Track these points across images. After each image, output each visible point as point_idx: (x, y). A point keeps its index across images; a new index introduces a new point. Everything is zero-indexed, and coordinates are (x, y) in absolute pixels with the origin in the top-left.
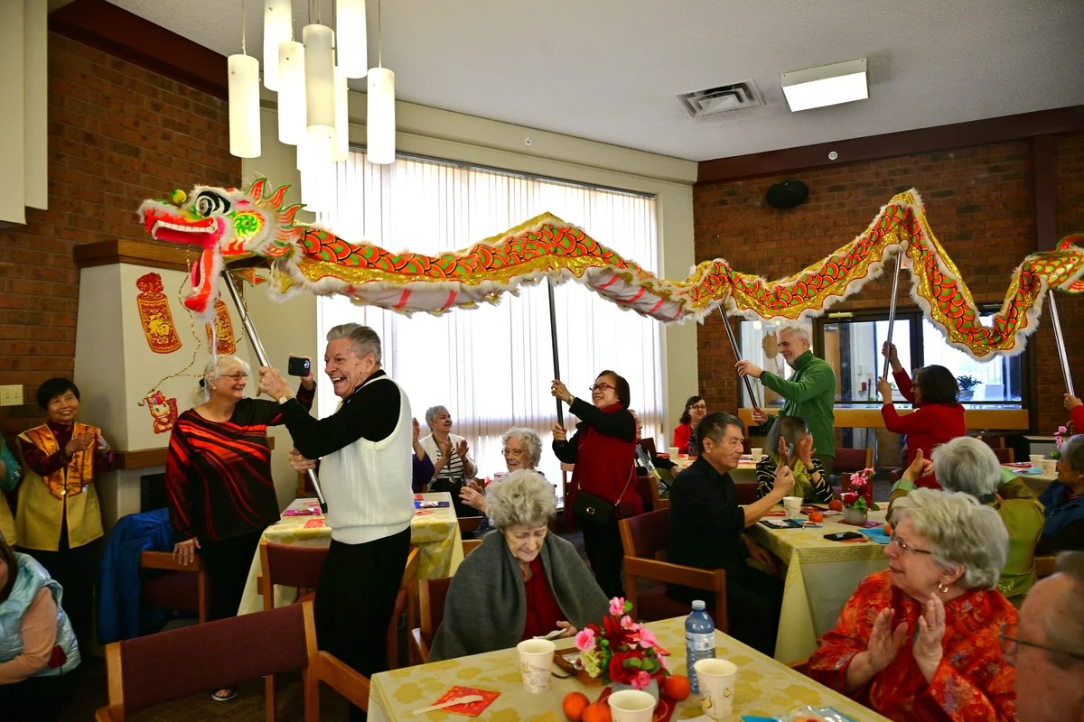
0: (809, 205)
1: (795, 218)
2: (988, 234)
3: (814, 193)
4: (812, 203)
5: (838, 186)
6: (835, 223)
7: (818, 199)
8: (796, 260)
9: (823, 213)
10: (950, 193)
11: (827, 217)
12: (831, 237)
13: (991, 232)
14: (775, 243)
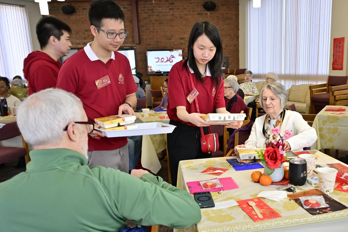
3: (78, 10)
4: (78, 13)
5: (85, 8)
6: (85, 20)
7: (79, 12)
8: (75, 31)
9: (81, 16)
11: (82, 18)
12: (84, 24)
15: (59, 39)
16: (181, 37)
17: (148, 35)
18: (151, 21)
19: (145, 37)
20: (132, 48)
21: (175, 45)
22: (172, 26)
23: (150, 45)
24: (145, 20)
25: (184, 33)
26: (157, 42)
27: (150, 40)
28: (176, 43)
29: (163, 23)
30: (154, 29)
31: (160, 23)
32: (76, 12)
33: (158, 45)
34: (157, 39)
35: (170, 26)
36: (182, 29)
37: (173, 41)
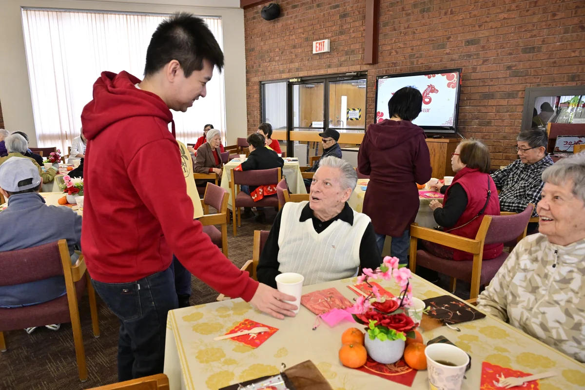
0: (284, 17)
1: (280, 24)
2: (351, 31)
3: (286, 10)
5: (295, 5)
7: (287, 14)
9: (289, 22)
10: (337, 6)
11: (291, 24)
13: (353, 29)
14: (272, 40)
15: (187, 74)
16: (469, 37)
17: (395, 42)
18: (403, 9)
19: (389, 48)
20: (363, 73)
21: (452, 60)
22: (452, 13)
23: (395, 64)
24: (391, 9)
25: (480, 26)
26: (411, 56)
27: (397, 53)
28: (455, 56)
29: (428, 10)
30: (408, 27)
31: (423, 11)
32: (283, 15)
33: (412, 63)
34: (412, 49)
35: (446, 14)
36: (475, 16)
37: (448, 51)
